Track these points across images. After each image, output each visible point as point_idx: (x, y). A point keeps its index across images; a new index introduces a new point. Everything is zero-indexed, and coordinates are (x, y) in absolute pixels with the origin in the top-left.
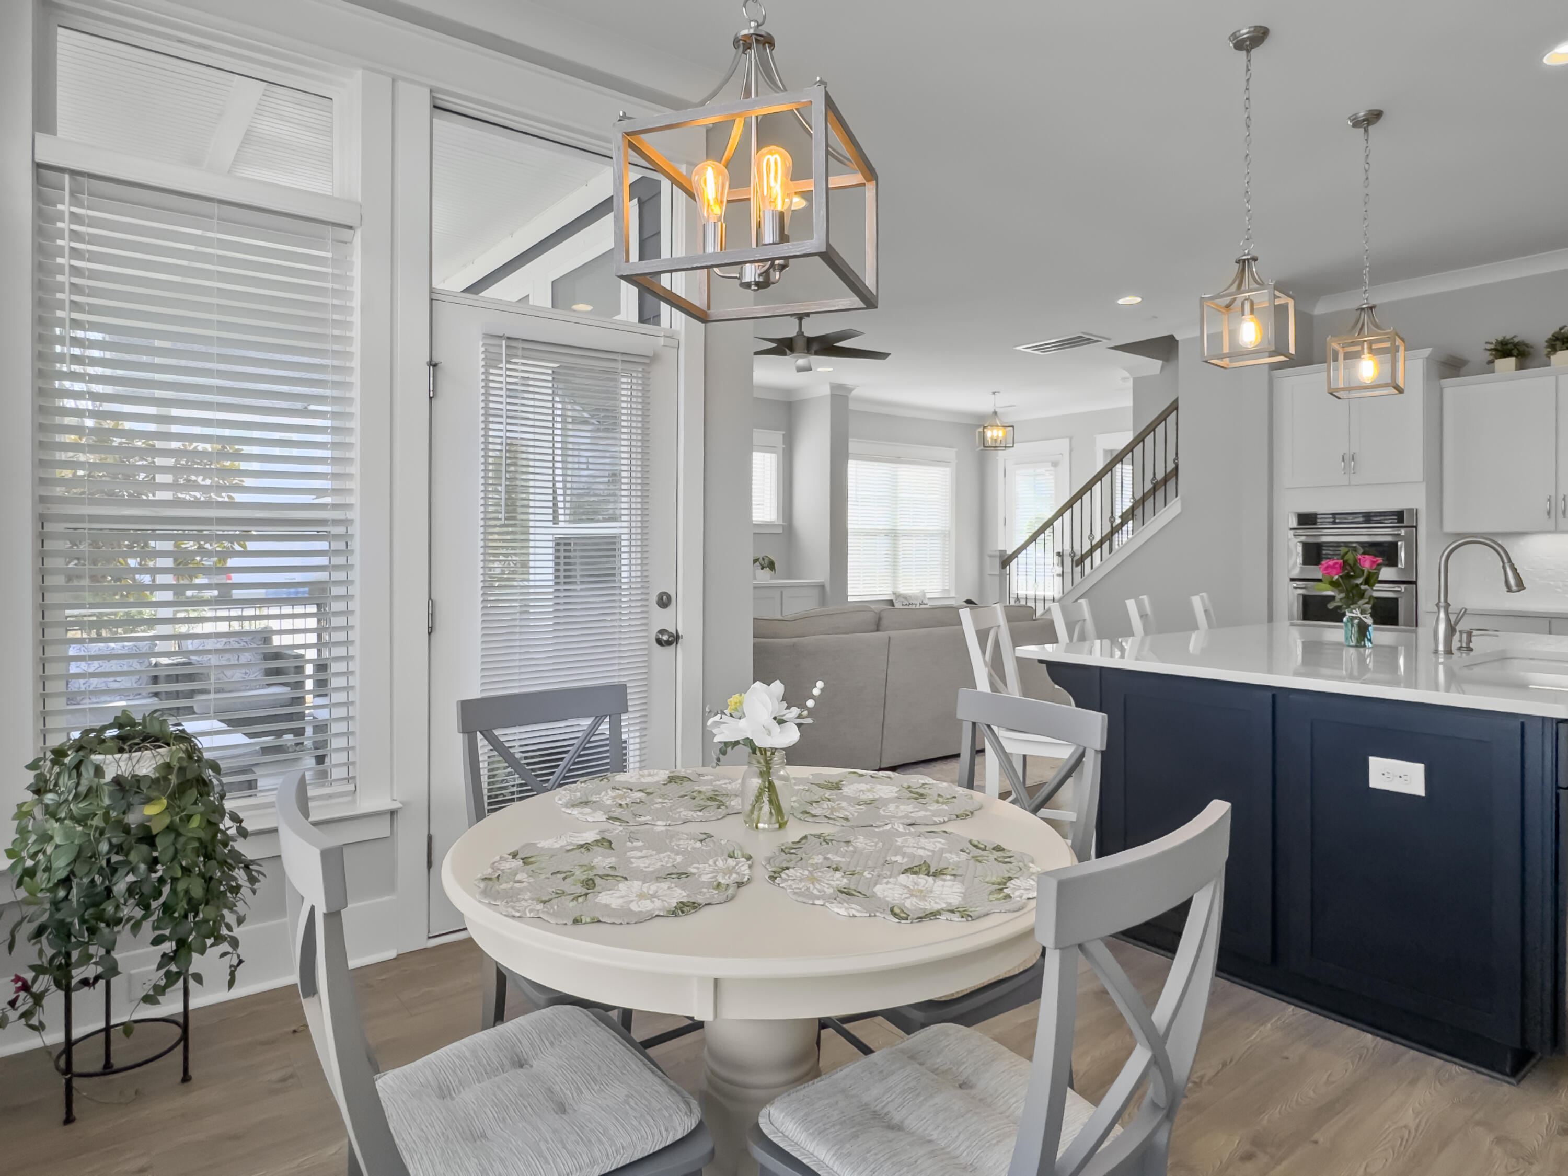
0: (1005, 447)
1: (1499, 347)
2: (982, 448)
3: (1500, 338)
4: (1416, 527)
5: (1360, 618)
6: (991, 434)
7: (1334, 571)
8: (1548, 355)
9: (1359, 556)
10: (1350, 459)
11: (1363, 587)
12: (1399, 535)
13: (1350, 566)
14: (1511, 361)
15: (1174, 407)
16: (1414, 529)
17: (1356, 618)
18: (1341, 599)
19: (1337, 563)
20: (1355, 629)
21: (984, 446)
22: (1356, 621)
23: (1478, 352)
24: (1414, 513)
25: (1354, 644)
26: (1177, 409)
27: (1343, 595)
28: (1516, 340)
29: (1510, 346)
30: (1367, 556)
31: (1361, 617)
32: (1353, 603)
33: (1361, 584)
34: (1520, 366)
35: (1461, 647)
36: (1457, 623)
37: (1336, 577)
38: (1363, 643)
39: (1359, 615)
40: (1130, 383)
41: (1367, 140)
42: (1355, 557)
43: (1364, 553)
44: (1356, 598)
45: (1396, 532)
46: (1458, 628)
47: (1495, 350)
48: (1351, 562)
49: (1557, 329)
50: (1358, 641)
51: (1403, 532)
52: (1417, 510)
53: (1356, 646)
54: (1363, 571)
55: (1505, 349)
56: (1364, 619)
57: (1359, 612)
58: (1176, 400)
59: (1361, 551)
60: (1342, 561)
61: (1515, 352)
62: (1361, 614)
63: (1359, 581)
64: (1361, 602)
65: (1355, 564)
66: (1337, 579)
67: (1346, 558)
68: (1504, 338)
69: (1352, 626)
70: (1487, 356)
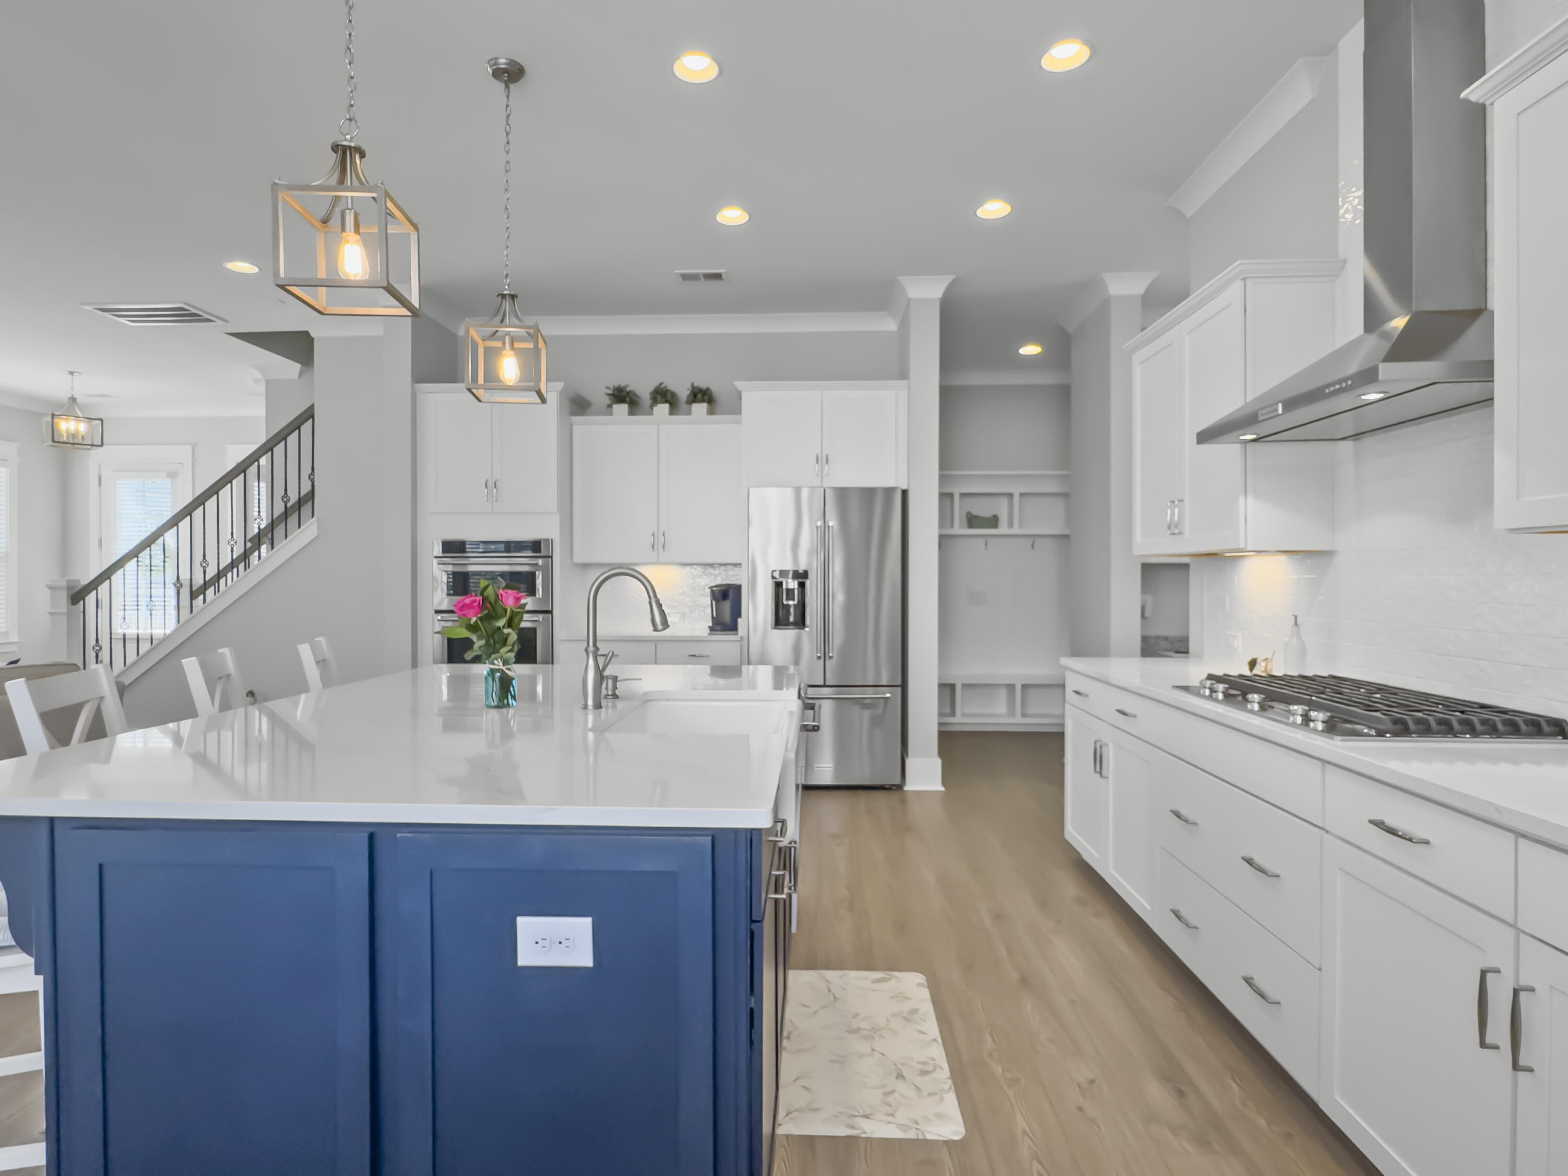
0: (92, 445)
1: (616, 393)
2: (50, 443)
3: (617, 385)
4: (551, 557)
5: (502, 670)
6: (66, 426)
7: (472, 611)
8: (652, 407)
9: (501, 591)
10: (492, 485)
11: (506, 631)
12: (537, 564)
13: (491, 604)
14: (624, 407)
15: (309, 414)
16: (550, 559)
17: (498, 670)
18: (480, 647)
19: (475, 601)
20: (497, 685)
21: (53, 441)
22: (498, 675)
23: (598, 395)
24: (550, 542)
25: (495, 703)
26: (313, 417)
27: (482, 642)
28: (628, 389)
29: (624, 394)
30: (510, 591)
31: (504, 668)
32: (494, 653)
33: (504, 627)
34: (632, 413)
35: (608, 695)
36: (605, 668)
37: (474, 619)
38: (506, 701)
39: (501, 667)
40: (262, 388)
41: (508, 96)
42: (496, 593)
43: (507, 587)
44: (497, 646)
45: (534, 562)
46: (606, 673)
47: (613, 395)
48: (492, 599)
49: (657, 385)
50: (501, 700)
51: (540, 562)
52: (552, 540)
53: (498, 707)
54: (506, 610)
55: (621, 396)
56: (507, 672)
57: (501, 664)
58: (312, 407)
59: (503, 584)
60: (481, 598)
61: (628, 399)
62: (504, 665)
63: (501, 623)
64: (503, 650)
65: (496, 602)
66: (476, 622)
67: (485, 594)
68: (620, 386)
69: (493, 680)
70: (607, 400)
